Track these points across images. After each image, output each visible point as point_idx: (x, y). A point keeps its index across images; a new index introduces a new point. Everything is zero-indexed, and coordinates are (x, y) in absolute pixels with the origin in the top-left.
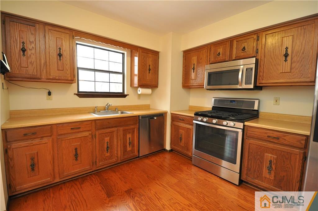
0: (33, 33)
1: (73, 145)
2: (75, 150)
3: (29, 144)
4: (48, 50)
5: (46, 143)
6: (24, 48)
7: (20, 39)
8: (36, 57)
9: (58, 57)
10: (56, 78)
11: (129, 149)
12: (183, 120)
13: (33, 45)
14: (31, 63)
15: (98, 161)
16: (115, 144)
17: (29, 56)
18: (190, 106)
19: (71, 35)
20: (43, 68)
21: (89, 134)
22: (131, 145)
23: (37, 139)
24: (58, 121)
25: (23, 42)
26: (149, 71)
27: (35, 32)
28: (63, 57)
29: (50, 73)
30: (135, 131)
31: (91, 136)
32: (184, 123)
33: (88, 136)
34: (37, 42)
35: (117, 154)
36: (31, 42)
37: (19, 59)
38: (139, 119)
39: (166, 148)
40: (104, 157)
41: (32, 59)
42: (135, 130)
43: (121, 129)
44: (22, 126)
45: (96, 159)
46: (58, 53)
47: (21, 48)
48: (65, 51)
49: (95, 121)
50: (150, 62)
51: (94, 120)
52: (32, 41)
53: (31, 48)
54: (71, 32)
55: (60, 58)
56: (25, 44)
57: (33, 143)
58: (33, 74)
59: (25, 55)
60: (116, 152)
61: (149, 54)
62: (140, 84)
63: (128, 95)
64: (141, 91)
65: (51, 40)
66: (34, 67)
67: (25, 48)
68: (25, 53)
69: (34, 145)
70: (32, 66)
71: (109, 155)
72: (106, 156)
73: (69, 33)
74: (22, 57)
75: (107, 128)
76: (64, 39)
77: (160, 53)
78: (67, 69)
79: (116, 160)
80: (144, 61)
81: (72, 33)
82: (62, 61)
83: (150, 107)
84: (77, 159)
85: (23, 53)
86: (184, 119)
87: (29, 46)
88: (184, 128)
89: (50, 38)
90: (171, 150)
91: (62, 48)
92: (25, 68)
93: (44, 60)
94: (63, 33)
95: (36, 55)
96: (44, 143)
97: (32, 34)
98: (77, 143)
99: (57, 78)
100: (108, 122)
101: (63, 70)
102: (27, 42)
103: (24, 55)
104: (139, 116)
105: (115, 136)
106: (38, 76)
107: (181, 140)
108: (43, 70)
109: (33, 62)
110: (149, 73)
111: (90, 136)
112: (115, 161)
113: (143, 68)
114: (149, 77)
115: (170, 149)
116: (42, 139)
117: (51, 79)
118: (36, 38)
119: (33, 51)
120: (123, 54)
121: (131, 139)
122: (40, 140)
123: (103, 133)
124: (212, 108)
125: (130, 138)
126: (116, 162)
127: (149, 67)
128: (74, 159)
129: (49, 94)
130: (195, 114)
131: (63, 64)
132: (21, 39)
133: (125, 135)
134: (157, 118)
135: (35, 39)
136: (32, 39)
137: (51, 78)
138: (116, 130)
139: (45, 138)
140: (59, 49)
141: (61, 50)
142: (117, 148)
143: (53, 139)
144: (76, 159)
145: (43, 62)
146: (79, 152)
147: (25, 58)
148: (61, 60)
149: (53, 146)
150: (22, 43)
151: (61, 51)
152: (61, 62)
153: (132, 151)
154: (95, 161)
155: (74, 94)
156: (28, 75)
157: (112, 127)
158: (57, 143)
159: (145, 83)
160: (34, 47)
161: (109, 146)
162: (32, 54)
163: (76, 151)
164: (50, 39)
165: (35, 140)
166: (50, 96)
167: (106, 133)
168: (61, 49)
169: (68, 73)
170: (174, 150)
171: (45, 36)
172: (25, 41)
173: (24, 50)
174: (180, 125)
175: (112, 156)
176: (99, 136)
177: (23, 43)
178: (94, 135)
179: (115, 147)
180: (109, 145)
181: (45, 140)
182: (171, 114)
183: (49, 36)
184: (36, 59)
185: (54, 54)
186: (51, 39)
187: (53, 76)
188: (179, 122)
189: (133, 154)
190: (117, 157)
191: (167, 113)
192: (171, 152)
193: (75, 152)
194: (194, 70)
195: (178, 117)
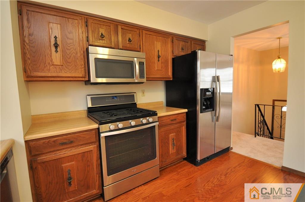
12: (70, 142)
86: (72, 140)
107: (70, 182)
182: (27, 142)
194: (57, 49)
195: (54, 141)
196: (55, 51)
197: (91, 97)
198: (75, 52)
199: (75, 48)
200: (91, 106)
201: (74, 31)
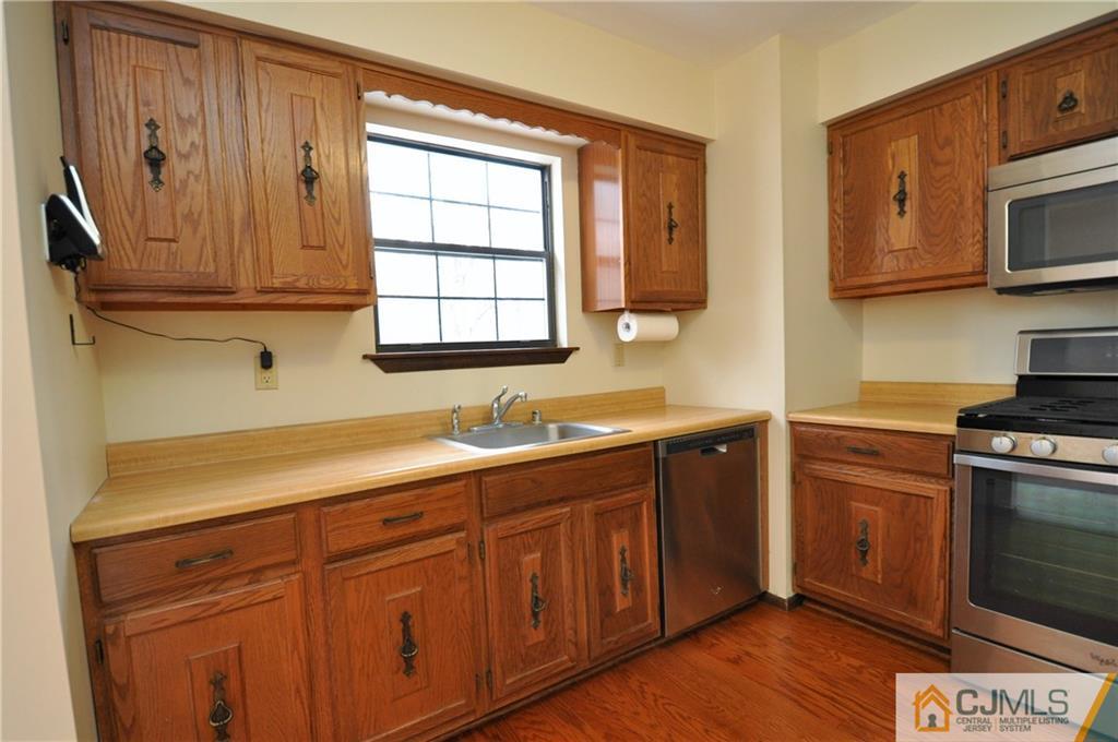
0: (192, 75)
1: (394, 600)
2: (402, 625)
3: (200, 609)
4: (260, 154)
5: (275, 599)
6: (156, 148)
7: (137, 109)
8: (209, 191)
9: (303, 186)
10: (298, 284)
11: (621, 602)
12: (874, 454)
13: (194, 135)
14: (188, 217)
15: (498, 670)
16: (565, 584)
17: (177, 185)
18: (862, 382)
19: (352, 81)
20: (240, 242)
21: (458, 541)
22: (629, 586)
23: (236, 582)
24: (322, 488)
25: (151, 120)
26: (671, 233)
27: (200, 76)
28: (321, 188)
29: (271, 261)
30: (641, 514)
31: (465, 550)
32: (880, 467)
33: (451, 551)
34: (212, 118)
35: (576, 632)
36: (185, 123)
37: (139, 203)
38: (657, 459)
39: (772, 591)
40: (523, 651)
41: (193, 198)
42: (641, 508)
43: (588, 506)
44: (167, 519)
45: (489, 661)
46: (300, 171)
47: (145, 146)
48: (328, 157)
49: (477, 477)
50: (670, 189)
51: (474, 472)
52: (190, 116)
53: (187, 147)
54: (350, 69)
55: (310, 192)
56: (159, 132)
57: (217, 603)
58: (202, 269)
59: (160, 182)
60: (569, 621)
61: (668, 154)
62: (633, 297)
63: (577, 349)
64: (631, 328)
65: (267, 111)
66: (204, 239)
67: (162, 148)
68: (159, 173)
69: (222, 612)
70: (195, 231)
71: (542, 638)
72: (530, 643)
73: (340, 71)
74: (149, 189)
75: (529, 507)
76: (322, 104)
77: (709, 150)
78: (341, 240)
79: (571, 660)
80: (649, 188)
81: (355, 72)
82: (317, 202)
83: (664, 398)
84: (412, 667)
85: (152, 171)
86: (877, 448)
87: (175, 141)
88: (877, 495)
89: (265, 101)
90: (798, 600)
91: (317, 145)
92: (165, 244)
93: (243, 203)
94: (317, 72)
95: (209, 182)
96: (269, 597)
97: (187, 82)
98: (408, 588)
99: (302, 284)
100: (533, 481)
101: (323, 248)
102: (169, 119)
103: (157, 181)
104: (655, 442)
105: (562, 544)
106: (223, 280)
107: (864, 553)
108: (241, 250)
109: (196, 216)
110: (671, 240)
111: (463, 552)
112: (570, 664)
113: (645, 220)
114: (669, 258)
115: (791, 594)
116: (258, 581)
117: (275, 291)
118: (206, 100)
119: (196, 164)
120: (545, 170)
121: (627, 554)
122: (249, 588)
123: (513, 532)
124: (1018, 386)
125: (622, 552)
126: (573, 667)
127: (670, 213)
128: (399, 669)
129: (266, 360)
130: (961, 422)
131: (323, 214)
132: (141, 109)
133: (602, 538)
134: (728, 449)
135: (202, 104)
136: (189, 107)
137: (277, 283)
138: (566, 513)
139: (270, 573)
140: (303, 147)
141: (313, 154)
142: (574, 605)
143: (305, 575)
144: (409, 666)
145: (238, 210)
146: (416, 632)
147: (162, 197)
148: (314, 198)
149: (306, 614)
150: (147, 125)
151: (310, 158)
152: (314, 210)
153: (636, 613)
154: (485, 669)
155: (365, 357)
156: (177, 275)
157: (550, 503)
158: (324, 594)
159: (656, 288)
160: (197, 142)
161: (540, 596)
162: (192, 178)
163: (406, 631)
164: (265, 107)
165: (227, 585)
166: (267, 373)
167: (526, 532)
168: (311, 149)
169: (344, 257)
170: (810, 600)
171: (241, 94)
172: (158, 117)
173: (155, 159)
174: (851, 479)
175: (554, 640)
176: (498, 546)
177: (152, 124)
178: (476, 545)
179: (566, 600)
180: (540, 590)
181: (272, 585)
182: (792, 424)
183: (259, 92)
184: (209, 198)
185: (284, 170)
186: (268, 104)
187: (285, 276)
188: (849, 463)
189: (641, 626)
190: (576, 645)
191: (766, 421)
192: (798, 608)
193: (404, 631)
194: (904, 205)
195: (838, 438)
196: (899, 213)
197: (1033, 341)
198: (957, 200)
199: (956, 187)
200: (1028, 373)
201: (957, 134)
